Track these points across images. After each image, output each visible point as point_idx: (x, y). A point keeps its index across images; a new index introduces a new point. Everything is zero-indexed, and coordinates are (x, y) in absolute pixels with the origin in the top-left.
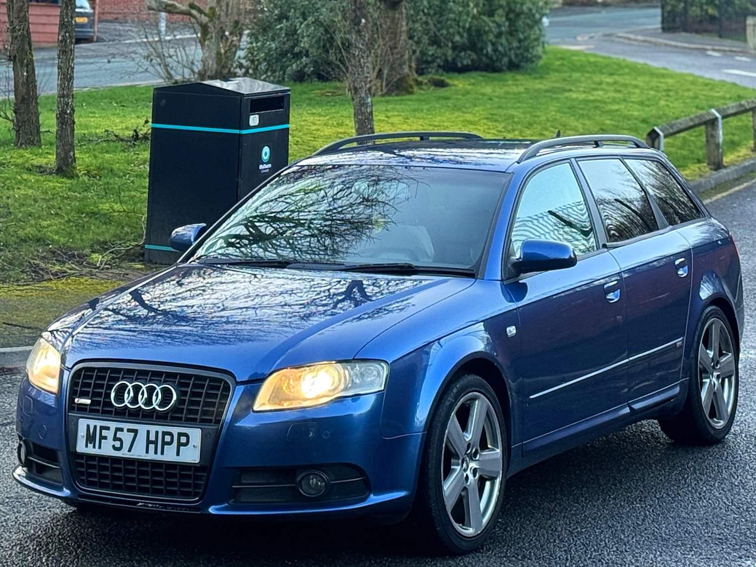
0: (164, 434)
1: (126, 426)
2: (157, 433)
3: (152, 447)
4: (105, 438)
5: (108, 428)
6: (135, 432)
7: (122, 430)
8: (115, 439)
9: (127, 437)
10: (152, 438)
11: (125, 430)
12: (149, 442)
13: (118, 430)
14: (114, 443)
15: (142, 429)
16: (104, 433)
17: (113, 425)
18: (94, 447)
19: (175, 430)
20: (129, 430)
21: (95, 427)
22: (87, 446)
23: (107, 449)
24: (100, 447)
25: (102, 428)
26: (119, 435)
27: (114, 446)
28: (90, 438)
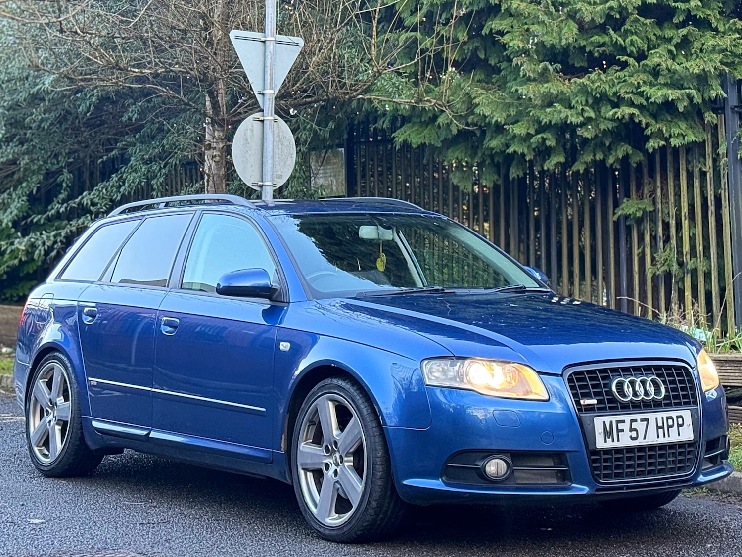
0: (668, 418)
1: (638, 417)
2: (663, 418)
3: (661, 431)
4: (622, 431)
5: (623, 422)
6: (647, 420)
7: (636, 421)
8: (631, 430)
9: (640, 426)
10: (660, 424)
11: (639, 421)
12: (658, 428)
13: (632, 421)
14: (630, 434)
15: (651, 416)
16: (621, 426)
17: (627, 418)
18: (613, 441)
19: (674, 414)
20: (642, 420)
21: (611, 422)
22: (606, 441)
23: (625, 441)
24: (618, 440)
25: (618, 422)
26: (634, 425)
27: (631, 437)
28: (608, 434)
